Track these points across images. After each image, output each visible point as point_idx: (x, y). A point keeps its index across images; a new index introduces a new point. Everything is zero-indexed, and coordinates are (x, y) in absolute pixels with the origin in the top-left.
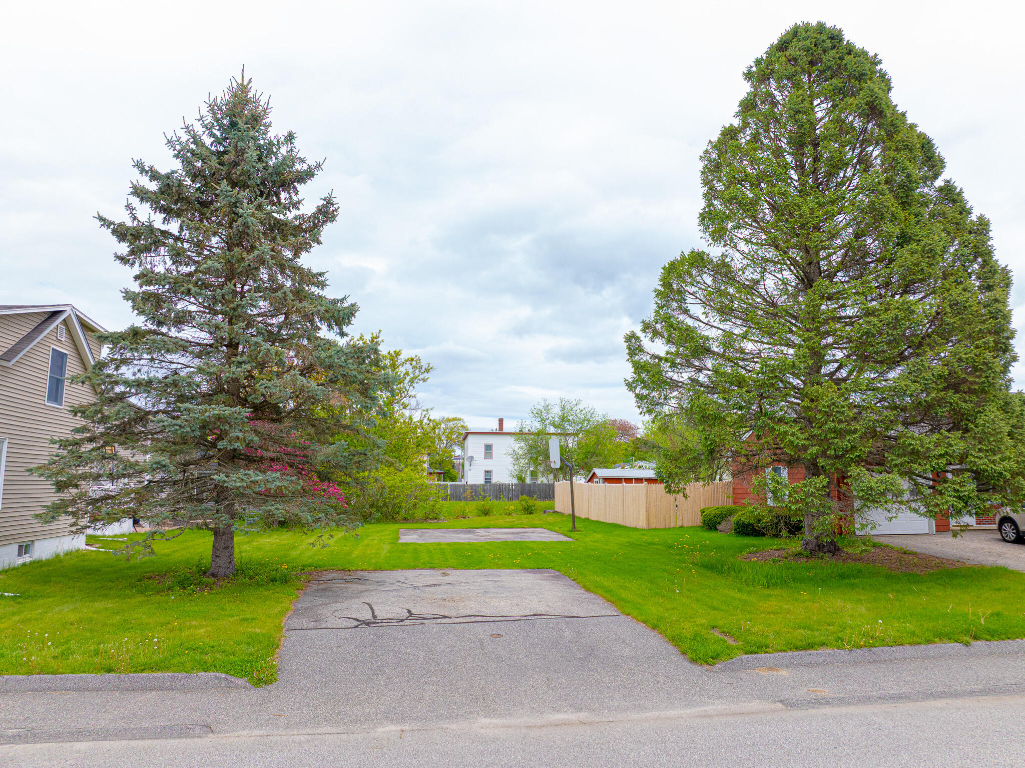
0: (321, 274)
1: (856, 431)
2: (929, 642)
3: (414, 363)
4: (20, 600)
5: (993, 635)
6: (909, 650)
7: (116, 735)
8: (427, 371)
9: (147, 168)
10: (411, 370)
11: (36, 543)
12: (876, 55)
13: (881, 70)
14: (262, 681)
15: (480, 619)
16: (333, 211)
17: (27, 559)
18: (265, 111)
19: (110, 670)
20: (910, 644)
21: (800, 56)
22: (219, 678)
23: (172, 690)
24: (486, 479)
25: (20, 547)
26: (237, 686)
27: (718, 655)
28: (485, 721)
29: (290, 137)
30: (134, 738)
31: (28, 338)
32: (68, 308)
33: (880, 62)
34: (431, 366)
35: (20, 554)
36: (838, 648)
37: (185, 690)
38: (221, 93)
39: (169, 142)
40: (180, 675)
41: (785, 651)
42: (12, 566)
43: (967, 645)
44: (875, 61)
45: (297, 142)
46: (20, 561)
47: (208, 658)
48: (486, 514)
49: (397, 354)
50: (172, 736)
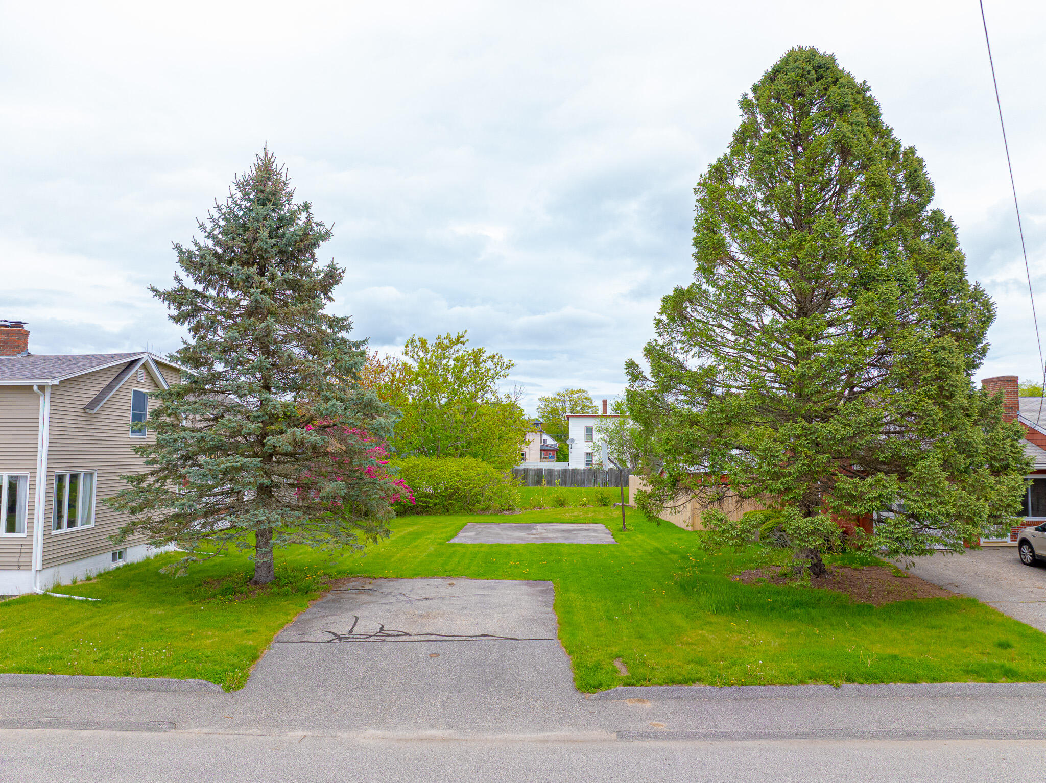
2: (802, 682)
4: (99, 605)
5: (871, 678)
6: (778, 689)
11: (128, 550)
14: (231, 688)
15: (433, 637)
17: (120, 563)
20: (781, 684)
24: (587, 461)
25: (114, 555)
27: (601, 685)
29: (306, 207)
31: (110, 387)
32: (144, 356)
34: (512, 362)
35: (114, 559)
36: (710, 684)
41: (661, 685)
42: (106, 571)
43: (837, 687)
46: (114, 565)
48: (561, 505)
49: (481, 351)
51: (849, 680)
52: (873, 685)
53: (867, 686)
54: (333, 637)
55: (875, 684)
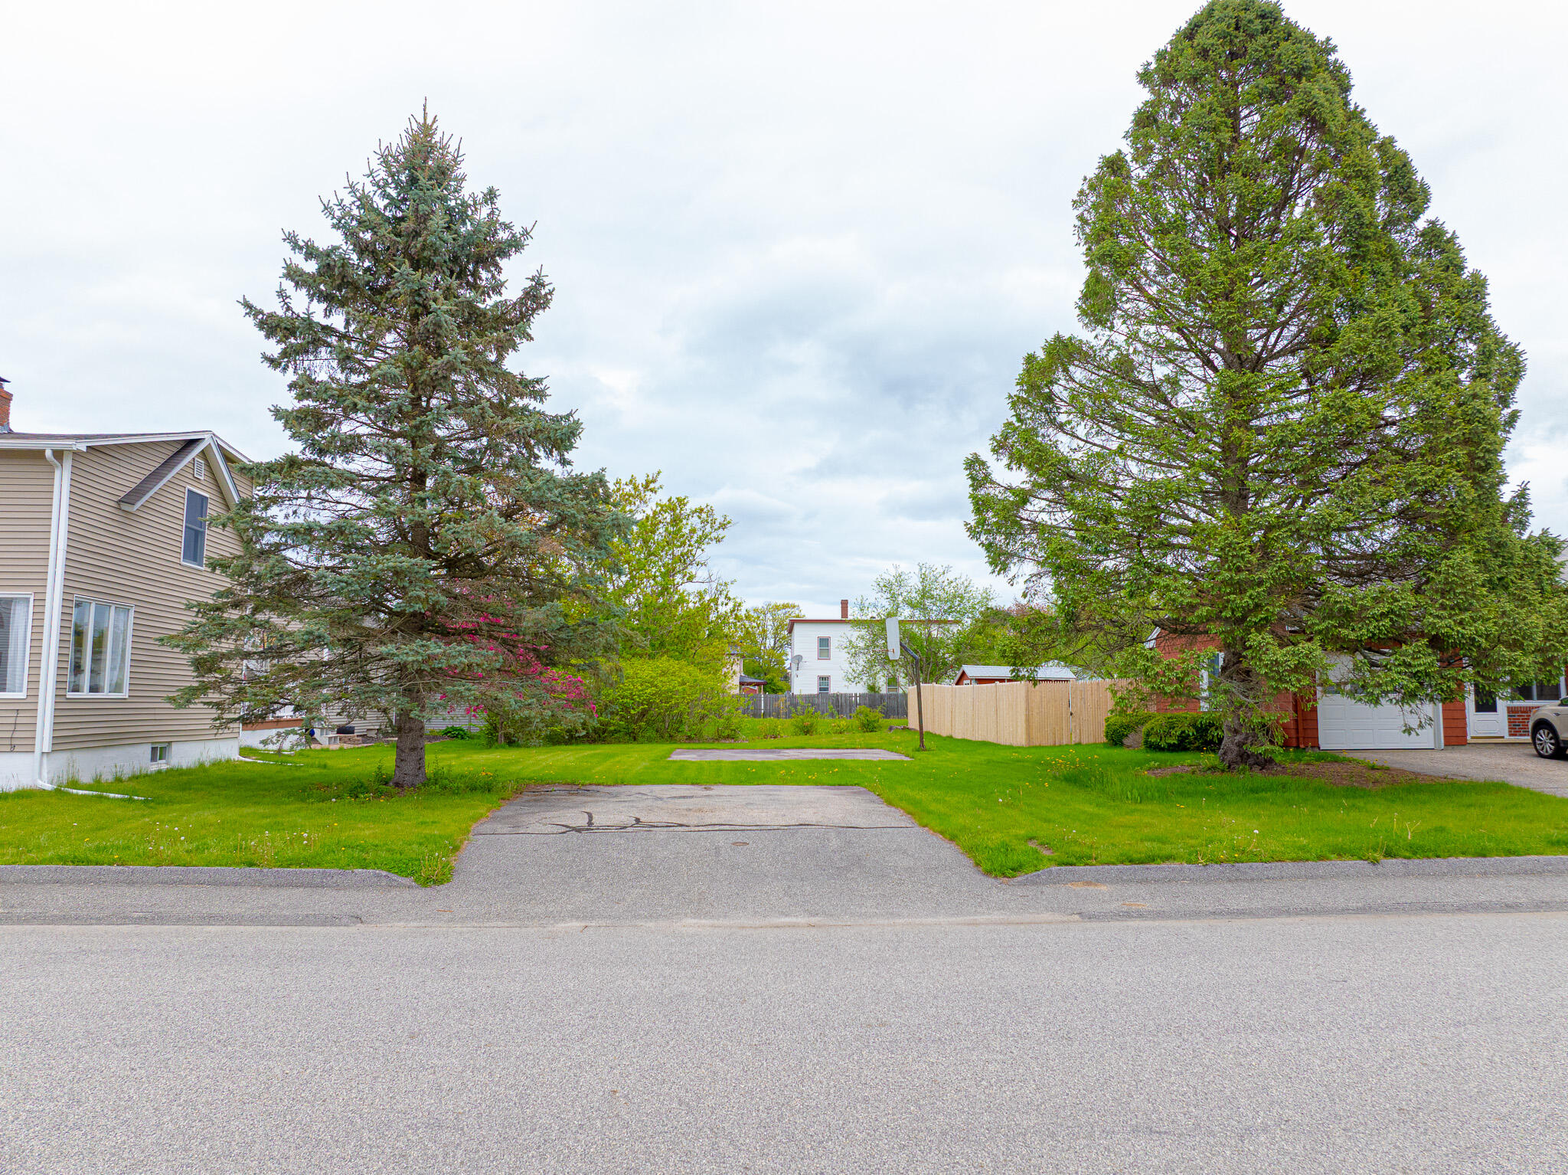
0: (538, 381)
1: (1260, 583)
2: (1321, 858)
3: (704, 515)
4: (152, 804)
5: (1416, 851)
6: (1290, 867)
7: (252, 921)
8: (723, 526)
9: (301, 243)
10: (699, 526)
11: (174, 746)
12: (1328, 39)
13: (1336, 60)
14: (432, 881)
16: (546, 295)
17: (162, 765)
18: (455, 160)
19: (251, 864)
20: (1293, 860)
21: (1213, 45)
22: (379, 876)
23: (323, 887)
24: (821, 689)
25: (154, 749)
26: (400, 885)
27: (1021, 866)
28: (690, 921)
29: (491, 196)
30: (272, 924)
31: (156, 476)
32: (206, 436)
33: (1334, 49)
34: (728, 519)
35: (153, 759)
36: (1189, 862)
37: (337, 887)
38: (396, 137)
39: (326, 208)
40: (333, 871)
41: (1114, 864)
42: (144, 772)
43: (1375, 862)
44: (1328, 48)
45: (499, 203)
46: (154, 767)
47: (370, 857)
48: (807, 733)
49: (682, 502)
50: (315, 924)
51: (1389, 854)
52: (1425, 860)
53: (1417, 861)
54: (564, 829)
55: (1428, 857)
